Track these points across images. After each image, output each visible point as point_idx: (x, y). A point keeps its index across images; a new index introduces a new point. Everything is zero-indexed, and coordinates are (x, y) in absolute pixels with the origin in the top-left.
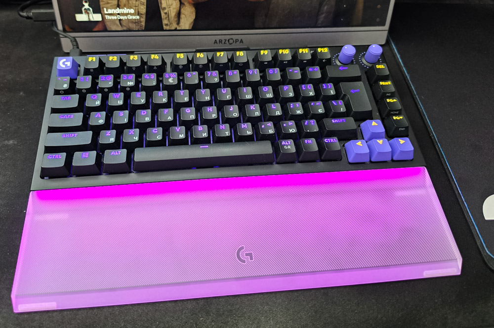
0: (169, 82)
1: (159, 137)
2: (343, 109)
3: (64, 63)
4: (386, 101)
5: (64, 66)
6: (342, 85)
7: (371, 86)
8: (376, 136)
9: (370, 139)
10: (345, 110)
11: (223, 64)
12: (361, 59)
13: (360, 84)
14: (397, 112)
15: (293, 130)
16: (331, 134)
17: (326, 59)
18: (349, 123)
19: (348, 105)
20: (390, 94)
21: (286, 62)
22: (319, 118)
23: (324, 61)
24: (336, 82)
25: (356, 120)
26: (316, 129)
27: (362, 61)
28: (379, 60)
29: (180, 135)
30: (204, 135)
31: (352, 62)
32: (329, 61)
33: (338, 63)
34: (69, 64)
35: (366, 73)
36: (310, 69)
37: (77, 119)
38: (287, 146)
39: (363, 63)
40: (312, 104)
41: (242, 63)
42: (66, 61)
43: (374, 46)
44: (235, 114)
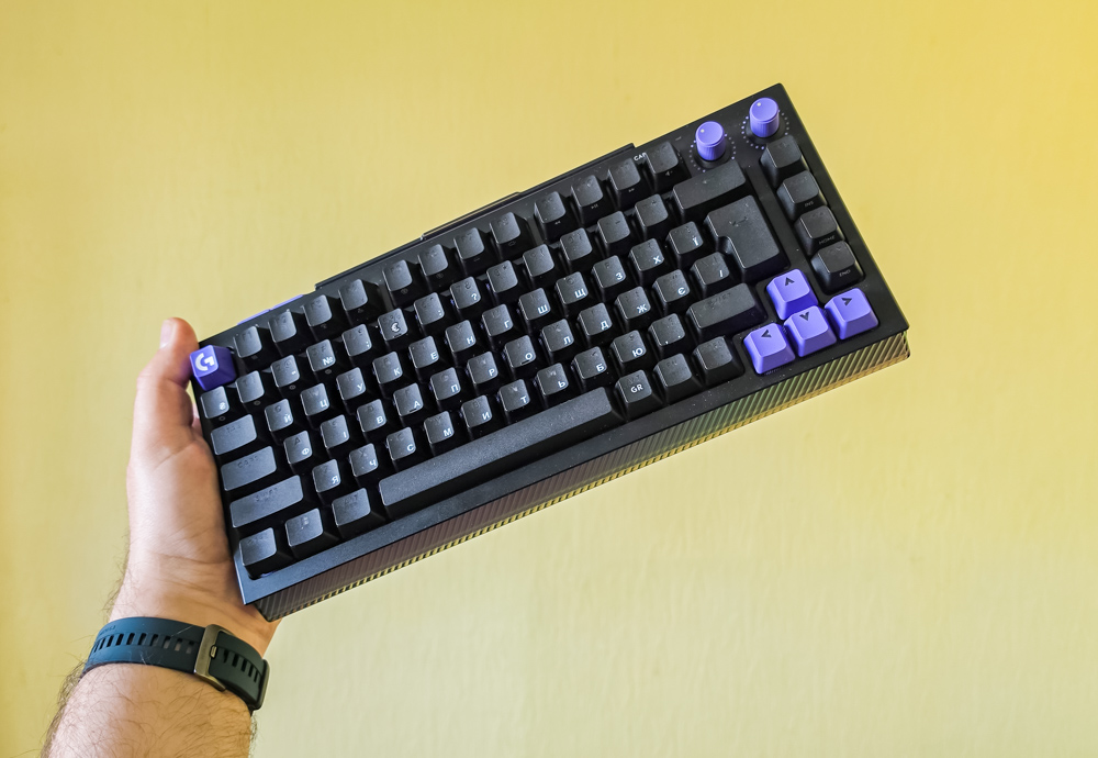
0: (393, 333)
1: (411, 448)
2: (723, 272)
3: (203, 363)
5: (205, 369)
6: (712, 218)
9: (788, 316)
10: (727, 273)
11: (477, 256)
12: (745, 134)
13: (749, 203)
14: (832, 237)
15: (639, 352)
16: (711, 332)
17: (669, 170)
18: (740, 299)
19: (730, 260)
20: (810, 204)
21: (596, 207)
22: (682, 309)
23: (668, 175)
24: (698, 214)
25: (753, 285)
26: (681, 334)
29: (445, 431)
30: (485, 418)
32: (678, 172)
34: (212, 361)
36: (644, 207)
37: (265, 462)
38: (635, 385)
40: (662, 283)
41: (514, 240)
42: (206, 357)
43: (759, 104)
44: (529, 356)
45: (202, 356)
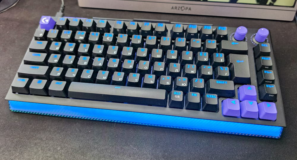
0: (107, 39)
1: (89, 76)
2: (227, 74)
3: (44, 20)
4: (264, 72)
5: (44, 22)
6: (231, 56)
7: (255, 59)
8: (249, 98)
9: (244, 100)
10: (228, 75)
11: (147, 31)
12: (252, 38)
13: (246, 57)
14: (271, 82)
15: (184, 85)
16: (213, 91)
17: (223, 35)
18: (229, 86)
19: (232, 72)
20: (268, 68)
21: (193, 35)
22: (207, 78)
23: (222, 36)
24: (227, 53)
25: (235, 84)
26: (202, 86)
27: (252, 40)
28: (266, 40)
29: (104, 77)
30: (119, 80)
31: (244, 40)
32: (226, 38)
33: (234, 40)
34: (47, 21)
35: (253, 49)
36: (209, 42)
37: (42, 57)
38: (177, 95)
39: (253, 41)
40: (204, 67)
41: (161, 32)
43: (263, 29)
44: (146, 68)
45: (46, 18)
